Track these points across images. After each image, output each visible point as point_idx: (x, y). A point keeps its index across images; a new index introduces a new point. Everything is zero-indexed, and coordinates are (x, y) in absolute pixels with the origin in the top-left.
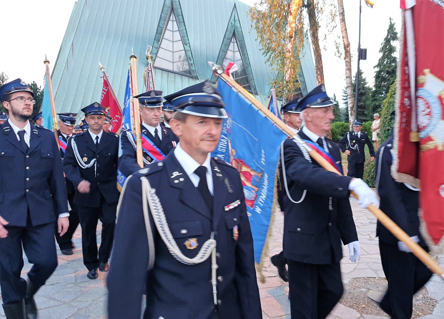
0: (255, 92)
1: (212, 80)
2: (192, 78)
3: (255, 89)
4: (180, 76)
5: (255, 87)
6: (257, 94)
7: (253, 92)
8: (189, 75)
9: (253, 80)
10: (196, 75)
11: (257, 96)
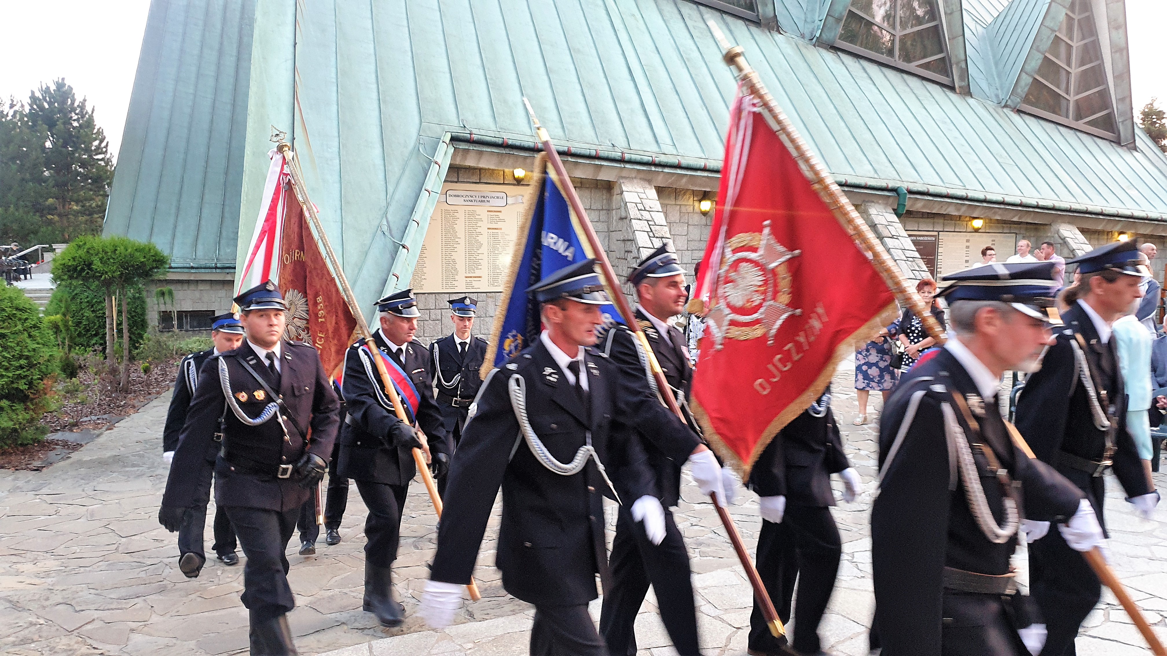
0: (963, 84)
1: (823, 35)
2: (757, 23)
3: (965, 73)
4: (718, 14)
5: (964, 66)
6: (967, 92)
7: (957, 86)
8: (748, 14)
9: (961, 38)
10: (772, 14)
11: (971, 101)
